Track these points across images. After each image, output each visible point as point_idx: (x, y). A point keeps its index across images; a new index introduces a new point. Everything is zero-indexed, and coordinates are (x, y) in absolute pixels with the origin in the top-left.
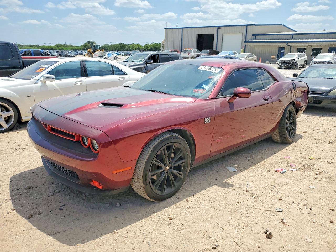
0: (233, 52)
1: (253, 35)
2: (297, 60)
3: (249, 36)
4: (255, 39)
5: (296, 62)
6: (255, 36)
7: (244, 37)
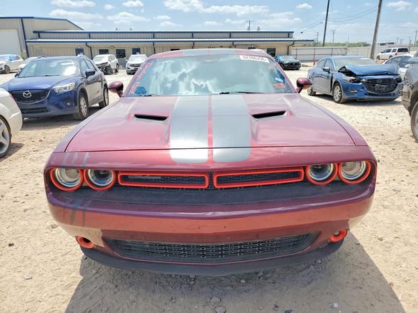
0: (15, 56)
1: (34, 32)
2: (109, 63)
3: (29, 34)
4: (39, 37)
5: (109, 66)
6: (38, 33)
7: (21, 36)
